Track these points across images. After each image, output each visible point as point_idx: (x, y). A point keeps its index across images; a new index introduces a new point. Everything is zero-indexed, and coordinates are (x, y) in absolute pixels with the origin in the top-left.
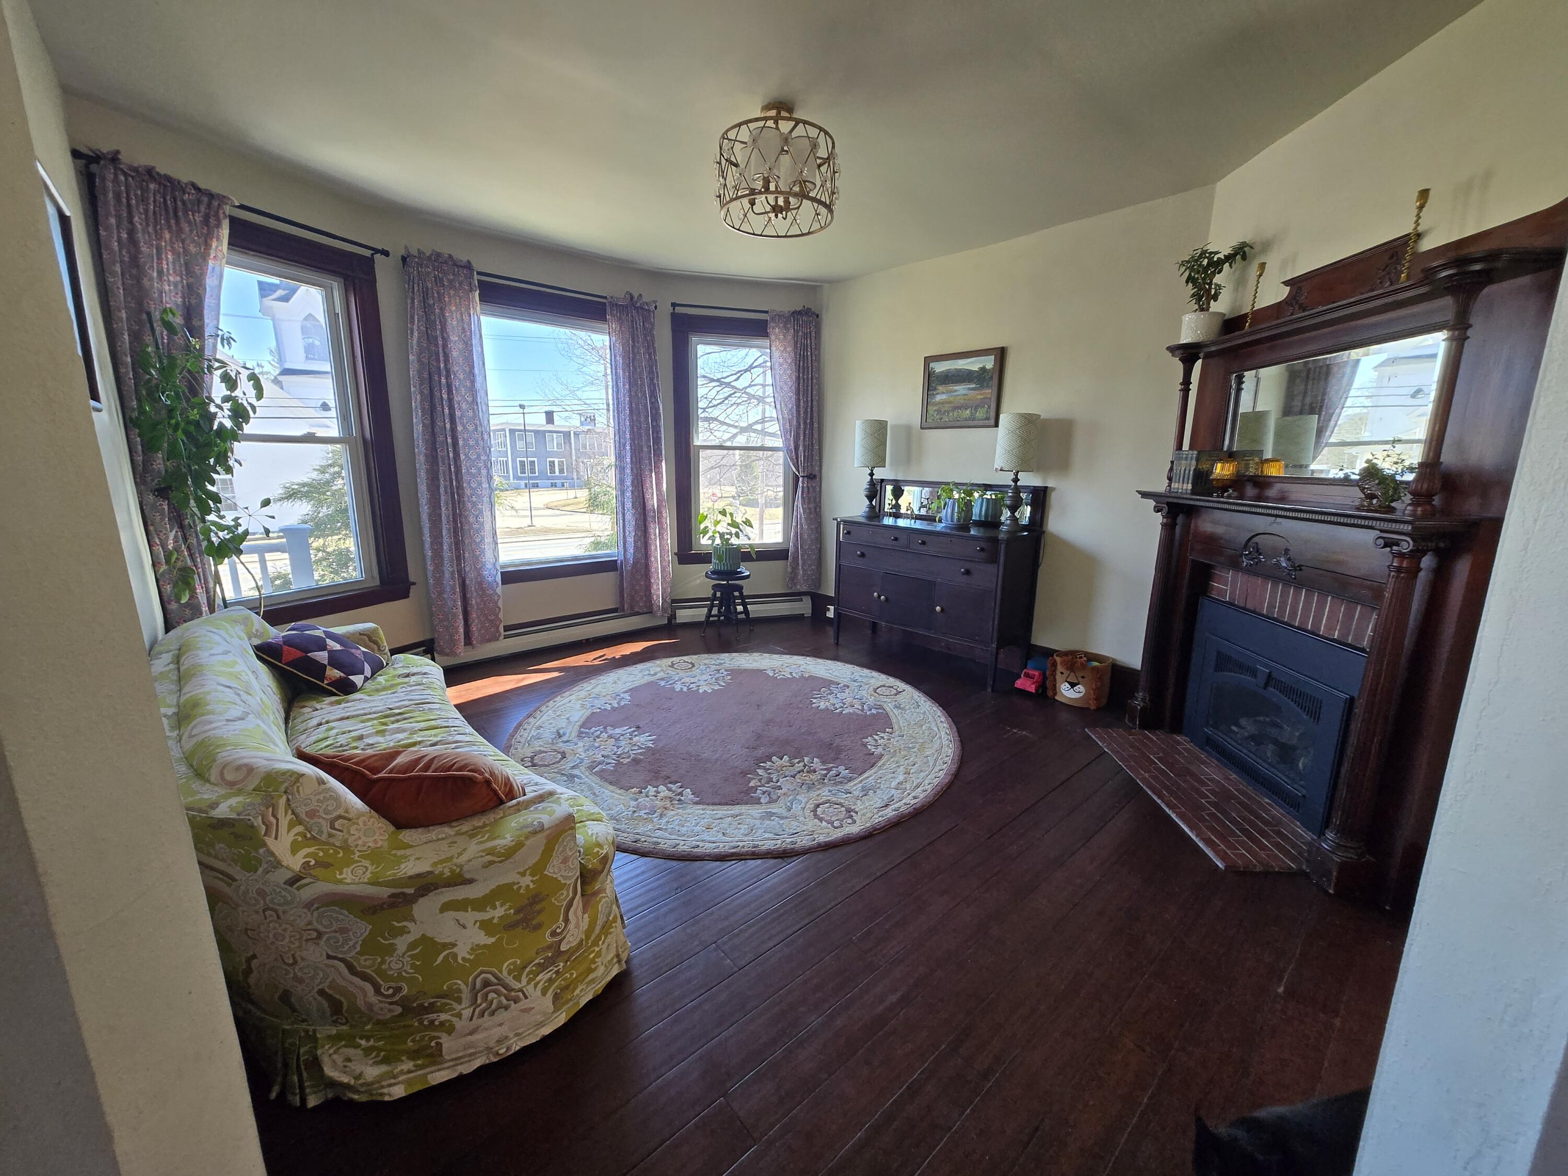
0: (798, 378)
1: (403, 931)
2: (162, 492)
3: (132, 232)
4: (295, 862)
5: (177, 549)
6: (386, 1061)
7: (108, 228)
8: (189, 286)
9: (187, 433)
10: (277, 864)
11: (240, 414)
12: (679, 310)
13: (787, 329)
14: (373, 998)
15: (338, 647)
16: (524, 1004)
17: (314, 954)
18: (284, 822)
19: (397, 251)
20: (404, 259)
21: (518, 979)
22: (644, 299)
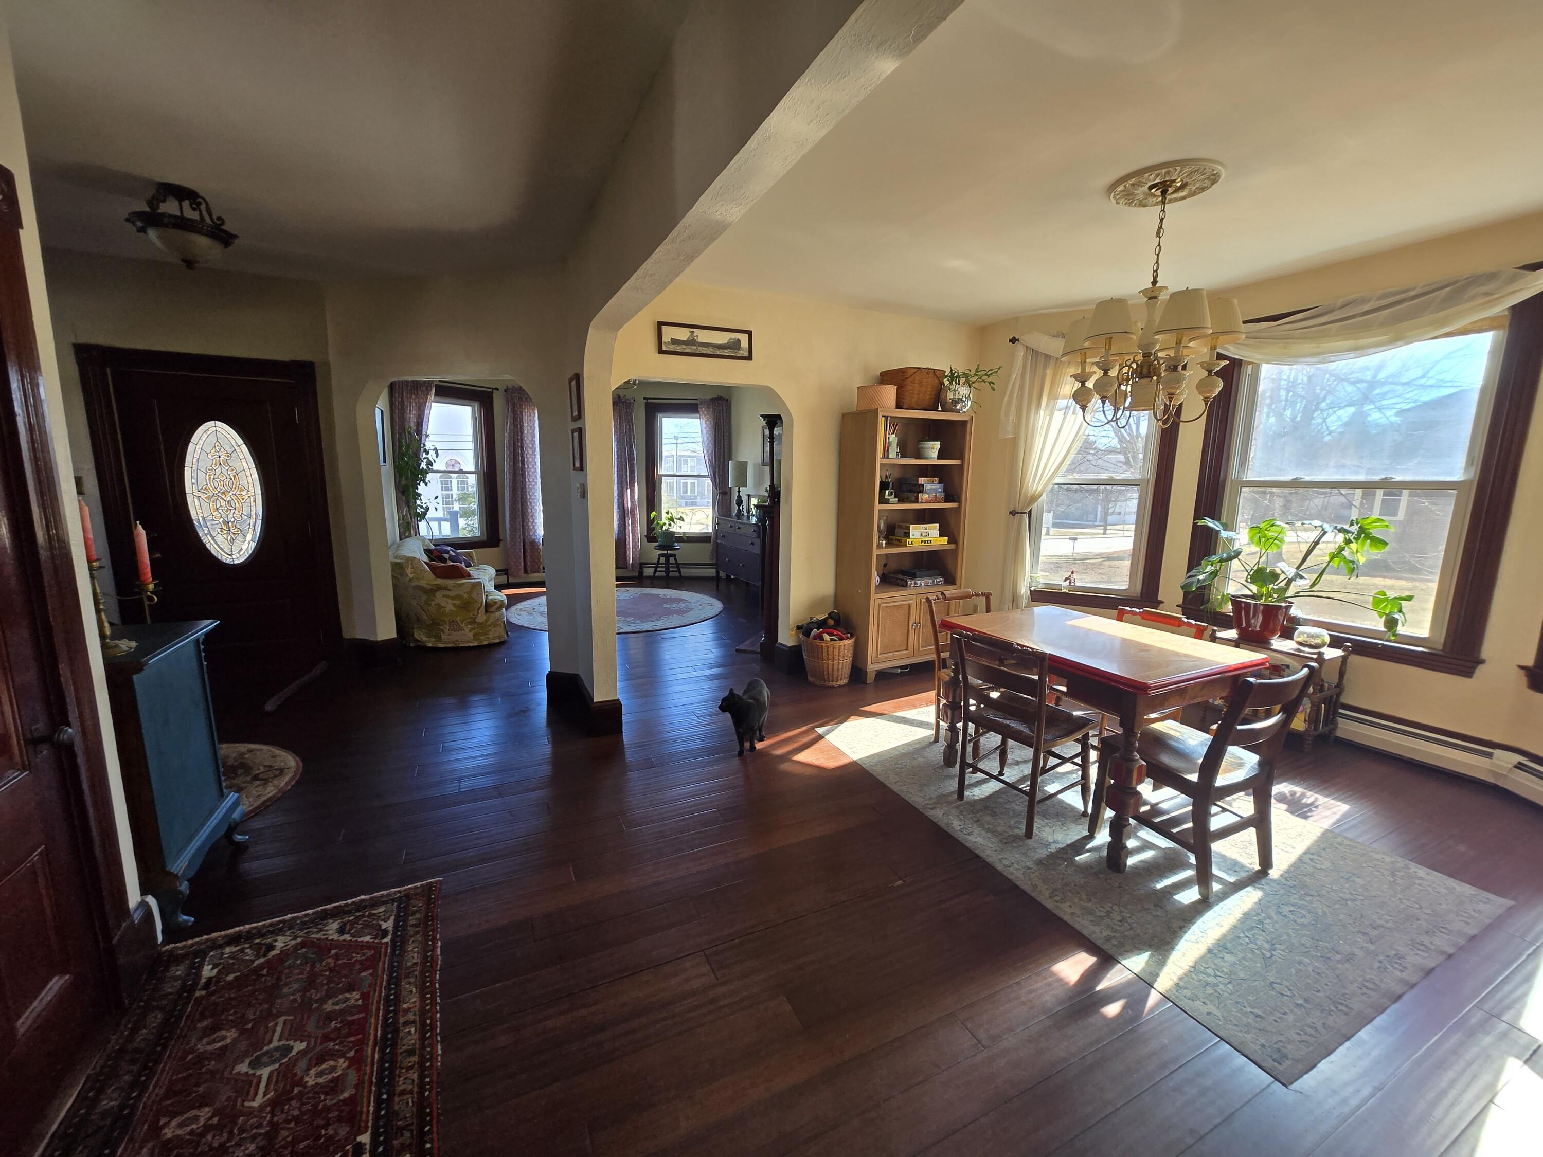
0: (715, 435)
1: (433, 600)
2: (403, 493)
3: (402, 398)
4: (411, 576)
5: (406, 515)
6: (428, 637)
7: (395, 398)
8: (419, 415)
9: (411, 471)
10: (407, 575)
11: (430, 463)
12: (649, 401)
13: (709, 408)
14: (426, 617)
15: (454, 554)
16: (463, 632)
17: (414, 603)
18: (410, 566)
19: (502, 388)
20: (505, 391)
21: (462, 623)
22: (627, 397)
